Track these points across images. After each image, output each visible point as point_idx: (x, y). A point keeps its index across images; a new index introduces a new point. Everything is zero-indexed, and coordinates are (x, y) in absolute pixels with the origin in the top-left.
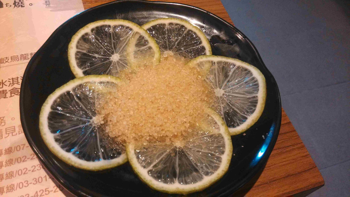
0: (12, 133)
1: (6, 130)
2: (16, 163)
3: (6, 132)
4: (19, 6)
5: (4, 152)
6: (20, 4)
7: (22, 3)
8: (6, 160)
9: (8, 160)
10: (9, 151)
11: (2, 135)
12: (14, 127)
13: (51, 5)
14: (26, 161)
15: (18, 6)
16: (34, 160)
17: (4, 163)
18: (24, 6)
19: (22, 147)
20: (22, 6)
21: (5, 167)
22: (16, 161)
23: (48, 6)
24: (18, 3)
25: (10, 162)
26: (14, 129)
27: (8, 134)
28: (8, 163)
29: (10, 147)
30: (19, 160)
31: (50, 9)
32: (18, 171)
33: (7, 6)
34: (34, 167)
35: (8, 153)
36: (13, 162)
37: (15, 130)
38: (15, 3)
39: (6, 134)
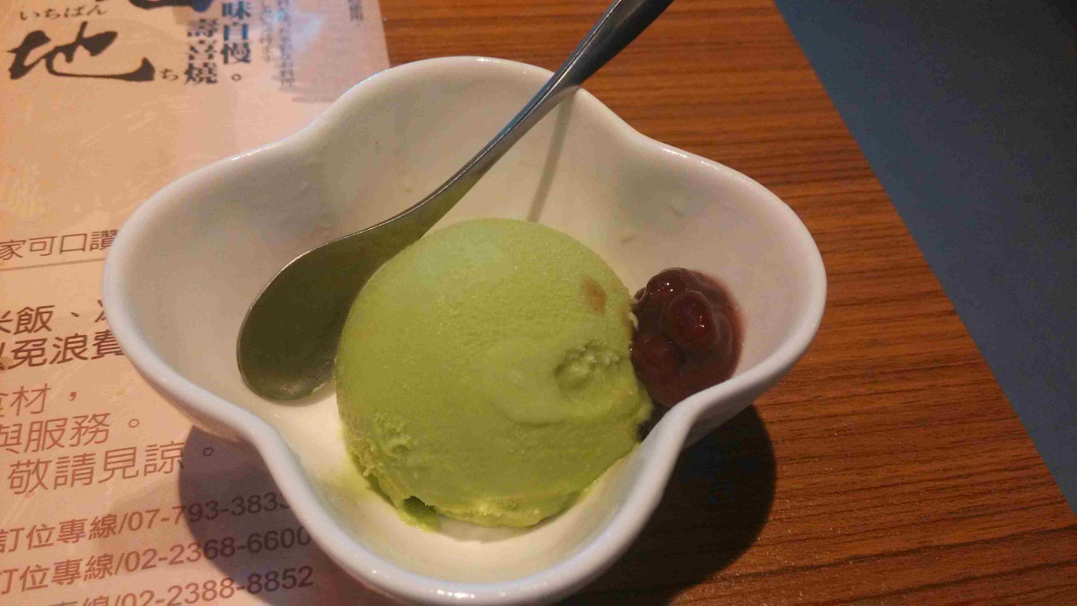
0: (124, 468)
1: (107, 458)
2: (122, 569)
3: (106, 464)
4: (201, 80)
5: (88, 528)
6: (205, 74)
7: (210, 71)
8: (92, 557)
9: (96, 558)
10: (106, 526)
11: (92, 473)
12: (131, 451)
13: (296, 84)
14: (154, 566)
15: (198, 79)
16: (179, 565)
17: (83, 568)
18: (215, 82)
19: (146, 517)
20: (209, 81)
21: (85, 580)
22: (123, 564)
23: (286, 84)
24: (200, 71)
25: (103, 565)
26: (131, 457)
27: (110, 472)
28: (95, 566)
29: (109, 516)
30: (133, 559)
31: (290, 95)
32: (125, 598)
33: (165, 77)
34: (175, 591)
35: (101, 531)
36: (111, 567)
37: (133, 460)
38: (189, 72)
39: (105, 469)
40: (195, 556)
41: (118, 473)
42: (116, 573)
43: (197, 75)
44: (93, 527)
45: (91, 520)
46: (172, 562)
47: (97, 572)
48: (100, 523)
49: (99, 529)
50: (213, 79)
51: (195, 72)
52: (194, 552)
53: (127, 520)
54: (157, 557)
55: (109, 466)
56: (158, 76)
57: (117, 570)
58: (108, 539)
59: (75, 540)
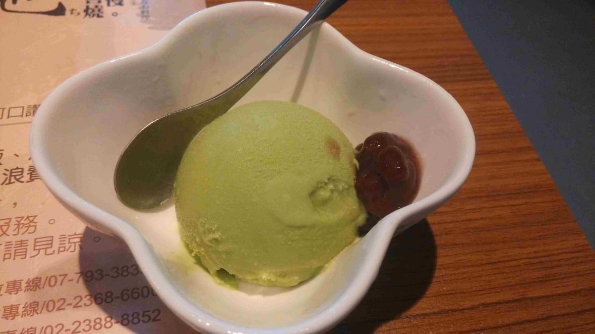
0: (46, 249)
1: (35, 242)
2: (44, 310)
3: (35, 246)
4: (94, 15)
5: (24, 285)
6: (96, 12)
7: (99, 10)
8: (26, 303)
9: (28, 304)
10: (35, 284)
11: (26, 252)
12: (50, 239)
13: (151, 18)
14: (64, 309)
15: (92, 15)
16: (79, 308)
17: (21, 309)
18: (102, 17)
19: (60, 279)
20: (98, 16)
21: (22, 317)
22: (45, 307)
23: (145, 19)
24: (93, 10)
25: (33, 308)
26: (50, 242)
27: (37, 251)
28: (28, 309)
29: (37, 278)
30: (51, 304)
31: (148, 25)
32: (46, 329)
33: (72, 13)
34: (77, 324)
35: (32, 287)
36: (38, 309)
37: (51, 244)
38: (86, 11)
39: (34, 250)
40: (88, 303)
41: (42, 252)
42: (41, 313)
43: (91, 13)
44: (26, 285)
45: (25, 281)
46: (75, 306)
47: (29, 312)
48: (31, 282)
49: (30, 286)
50: (101, 15)
51: (90, 11)
52: (88, 300)
53: (48, 281)
54: (66, 304)
55: (37, 248)
56: (68, 13)
57: (42, 310)
58: (36, 292)
59: (16, 292)
